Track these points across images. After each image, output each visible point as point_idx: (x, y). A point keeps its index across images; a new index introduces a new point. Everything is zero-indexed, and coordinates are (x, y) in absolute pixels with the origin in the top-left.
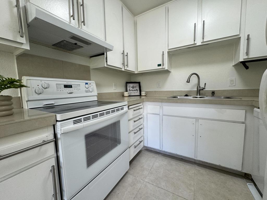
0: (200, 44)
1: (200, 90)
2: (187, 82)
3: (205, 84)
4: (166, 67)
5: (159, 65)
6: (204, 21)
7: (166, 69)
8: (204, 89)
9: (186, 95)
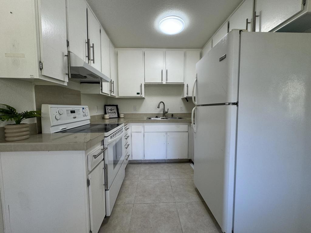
0: (165, 83)
1: (165, 113)
2: (158, 108)
3: (168, 109)
4: (143, 96)
5: (138, 94)
6: (167, 70)
7: (143, 97)
8: (168, 112)
9: (157, 117)
